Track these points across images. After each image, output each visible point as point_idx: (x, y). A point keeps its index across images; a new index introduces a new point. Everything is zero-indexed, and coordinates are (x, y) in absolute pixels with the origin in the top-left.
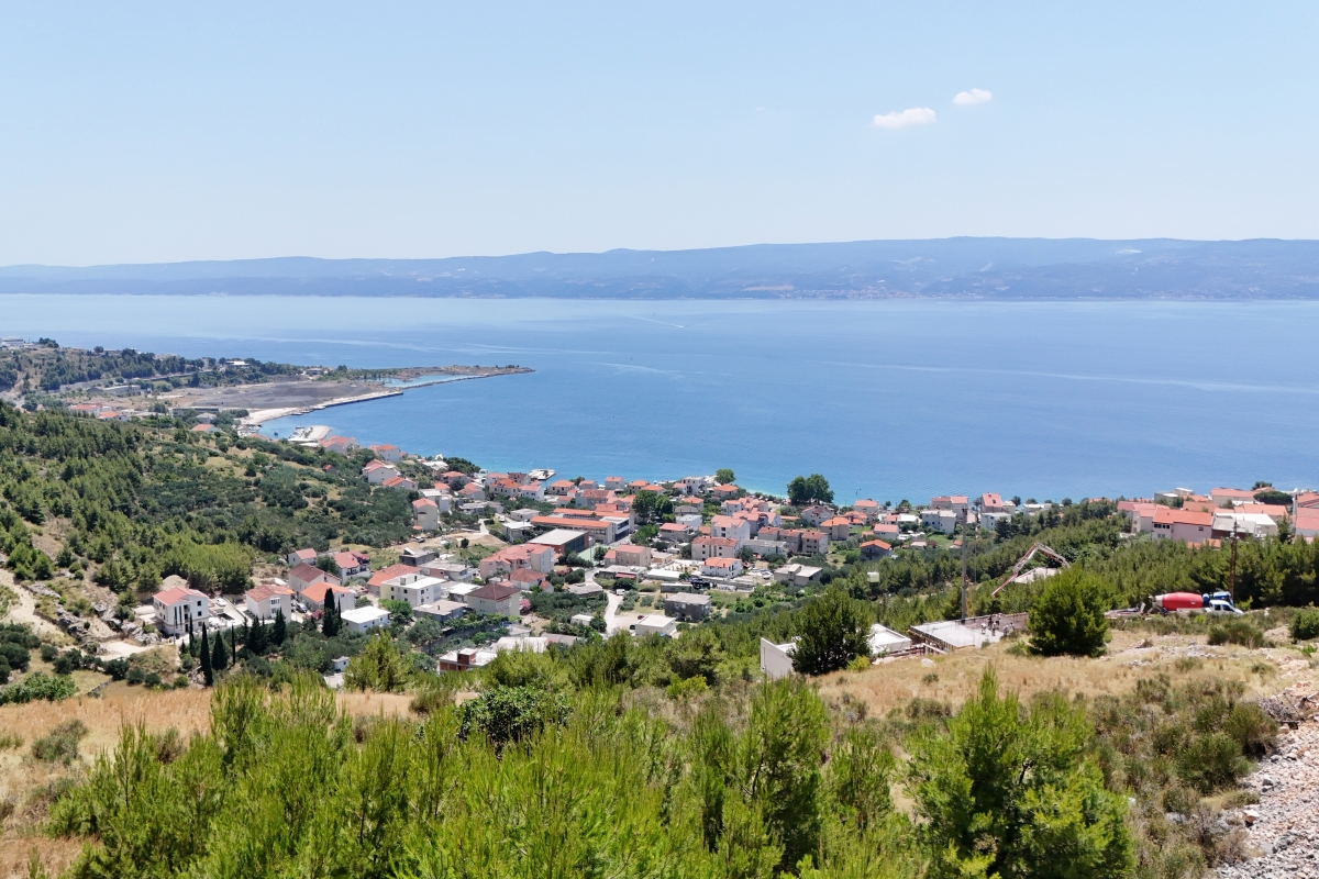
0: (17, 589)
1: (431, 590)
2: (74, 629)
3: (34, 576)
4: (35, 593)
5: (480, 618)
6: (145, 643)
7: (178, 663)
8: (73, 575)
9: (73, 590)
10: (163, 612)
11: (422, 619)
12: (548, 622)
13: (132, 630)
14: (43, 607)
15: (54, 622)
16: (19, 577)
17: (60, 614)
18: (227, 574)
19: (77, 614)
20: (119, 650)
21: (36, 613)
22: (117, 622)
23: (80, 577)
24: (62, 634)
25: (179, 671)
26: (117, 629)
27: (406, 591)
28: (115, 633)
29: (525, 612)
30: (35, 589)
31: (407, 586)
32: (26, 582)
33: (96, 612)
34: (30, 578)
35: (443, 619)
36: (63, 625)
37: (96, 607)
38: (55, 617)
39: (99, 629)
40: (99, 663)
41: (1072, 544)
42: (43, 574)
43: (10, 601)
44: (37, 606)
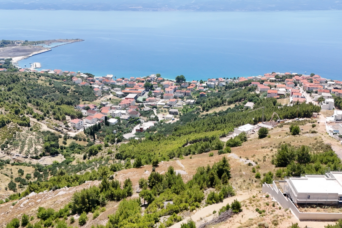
0: (39, 122)
1: (119, 113)
2: (60, 131)
3: (41, 119)
4: (44, 123)
5: (133, 119)
6: (75, 132)
7: (86, 136)
8: (49, 118)
9: (51, 121)
10: (74, 125)
11: (123, 120)
12: (146, 118)
13: (71, 129)
14: (49, 126)
15: (54, 129)
16: (38, 120)
17: (54, 128)
18: (79, 114)
19: (58, 127)
20: (72, 134)
21: (49, 128)
22: (67, 128)
23: (50, 118)
24: (57, 132)
25: (87, 137)
26: (68, 129)
27: (114, 114)
28: (67, 130)
29: (140, 116)
30: (44, 122)
31: (114, 113)
32: (40, 121)
33: (60, 126)
34: (40, 120)
35: (127, 120)
36: (57, 130)
37: (60, 125)
38: (53, 128)
39: (65, 130)
40: (71, 137)
41: (252, 97)
42: (43, 119)
43: (40, 125)
44: (48, 126)
